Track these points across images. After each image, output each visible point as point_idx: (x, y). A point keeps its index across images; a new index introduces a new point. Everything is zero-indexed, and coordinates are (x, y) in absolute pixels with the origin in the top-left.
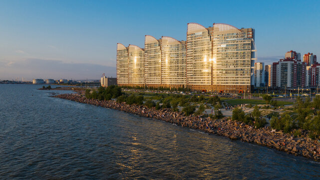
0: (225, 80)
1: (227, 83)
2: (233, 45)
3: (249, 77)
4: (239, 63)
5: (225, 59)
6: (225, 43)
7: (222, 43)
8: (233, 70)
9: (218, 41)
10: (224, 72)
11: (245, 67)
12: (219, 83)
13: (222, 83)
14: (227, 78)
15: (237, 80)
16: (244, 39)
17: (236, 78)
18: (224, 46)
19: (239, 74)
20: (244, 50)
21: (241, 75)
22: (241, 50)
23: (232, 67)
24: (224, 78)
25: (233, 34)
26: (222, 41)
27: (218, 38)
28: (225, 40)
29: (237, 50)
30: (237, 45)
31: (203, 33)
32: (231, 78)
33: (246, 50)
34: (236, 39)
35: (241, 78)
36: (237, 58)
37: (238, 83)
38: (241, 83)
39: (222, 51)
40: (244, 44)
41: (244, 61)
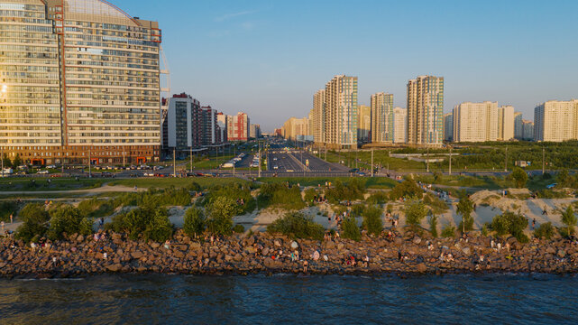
0: (101, 135)
1: (108, 141)
2: (120, 53)
3: (156, 129)
4: (134, 95)
5: (101, 83)
6: (98, 45)
7: (90, 44)
8: (121, 111)
9: (79, 36)
10: (100, 114)
11: (147, 105)
12: (85, 141)
13: (93, 141)
14: (107, 128)
15: (132, 135)
16: (145, 43)
17: (130, 129)
18: (97, 51)
19: (135, 120)
20: (145, 67)
21: (140, 123)
22: (139, 67)
23: (119, 104)
24: (100, 128)
25: (119, 27)
26: (90, 38)
27: (78, 30)
28: (98, 38)
29: (130, 66)
30: (129, 54)
31: (28, 7)
32: (116, 128)
33: (148, 67)
34: (126, 39)
35: (140, 128)
36: (131, 85)
37: (133, 141)
38: (141, 141)
39: (93, 63)
40: (145, 55)
41: (146, 93)
